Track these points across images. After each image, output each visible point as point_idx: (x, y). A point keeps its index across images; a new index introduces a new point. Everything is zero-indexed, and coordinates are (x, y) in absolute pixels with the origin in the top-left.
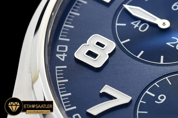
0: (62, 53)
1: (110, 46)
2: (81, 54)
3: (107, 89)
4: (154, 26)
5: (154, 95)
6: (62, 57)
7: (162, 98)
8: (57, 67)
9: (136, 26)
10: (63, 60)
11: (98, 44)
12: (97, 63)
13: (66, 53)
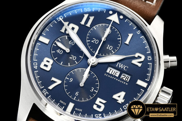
0: (35, 66)
1: (51, 61)
2: (42, 66)
3: (53, 79)
4: (64, 51)
5: (68, 79)
6: (36, 67)
7: (71, 79)
8: (35, 72)
9: (58, 52)
10: (36, 68)
11: (47, 61)
12: (48, 69)
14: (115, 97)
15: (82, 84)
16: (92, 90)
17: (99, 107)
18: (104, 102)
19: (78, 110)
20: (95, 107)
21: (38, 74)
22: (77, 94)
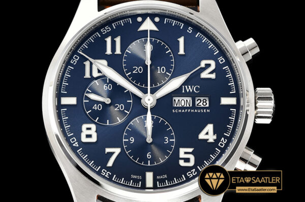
0: (75, 143)
1: (93, 127)
2: (84, 139)
3: (108, 150)
4: (103, 103)
5: (127, 140)
6: (76, 144)
7: (132, 139)
8: (78, 151)
9: (96, 108)
10: (78, 146)
11: (88, 129)
12: (94, 139)
13: (76, 141)
14: (202, 136)
15: (149, 140)
16: (166, 141)
17: (187, 160)
18: (190, 150)
19: (161, 177)
20: (182, 163)
21: (84, 152)
22: (149, 156)
